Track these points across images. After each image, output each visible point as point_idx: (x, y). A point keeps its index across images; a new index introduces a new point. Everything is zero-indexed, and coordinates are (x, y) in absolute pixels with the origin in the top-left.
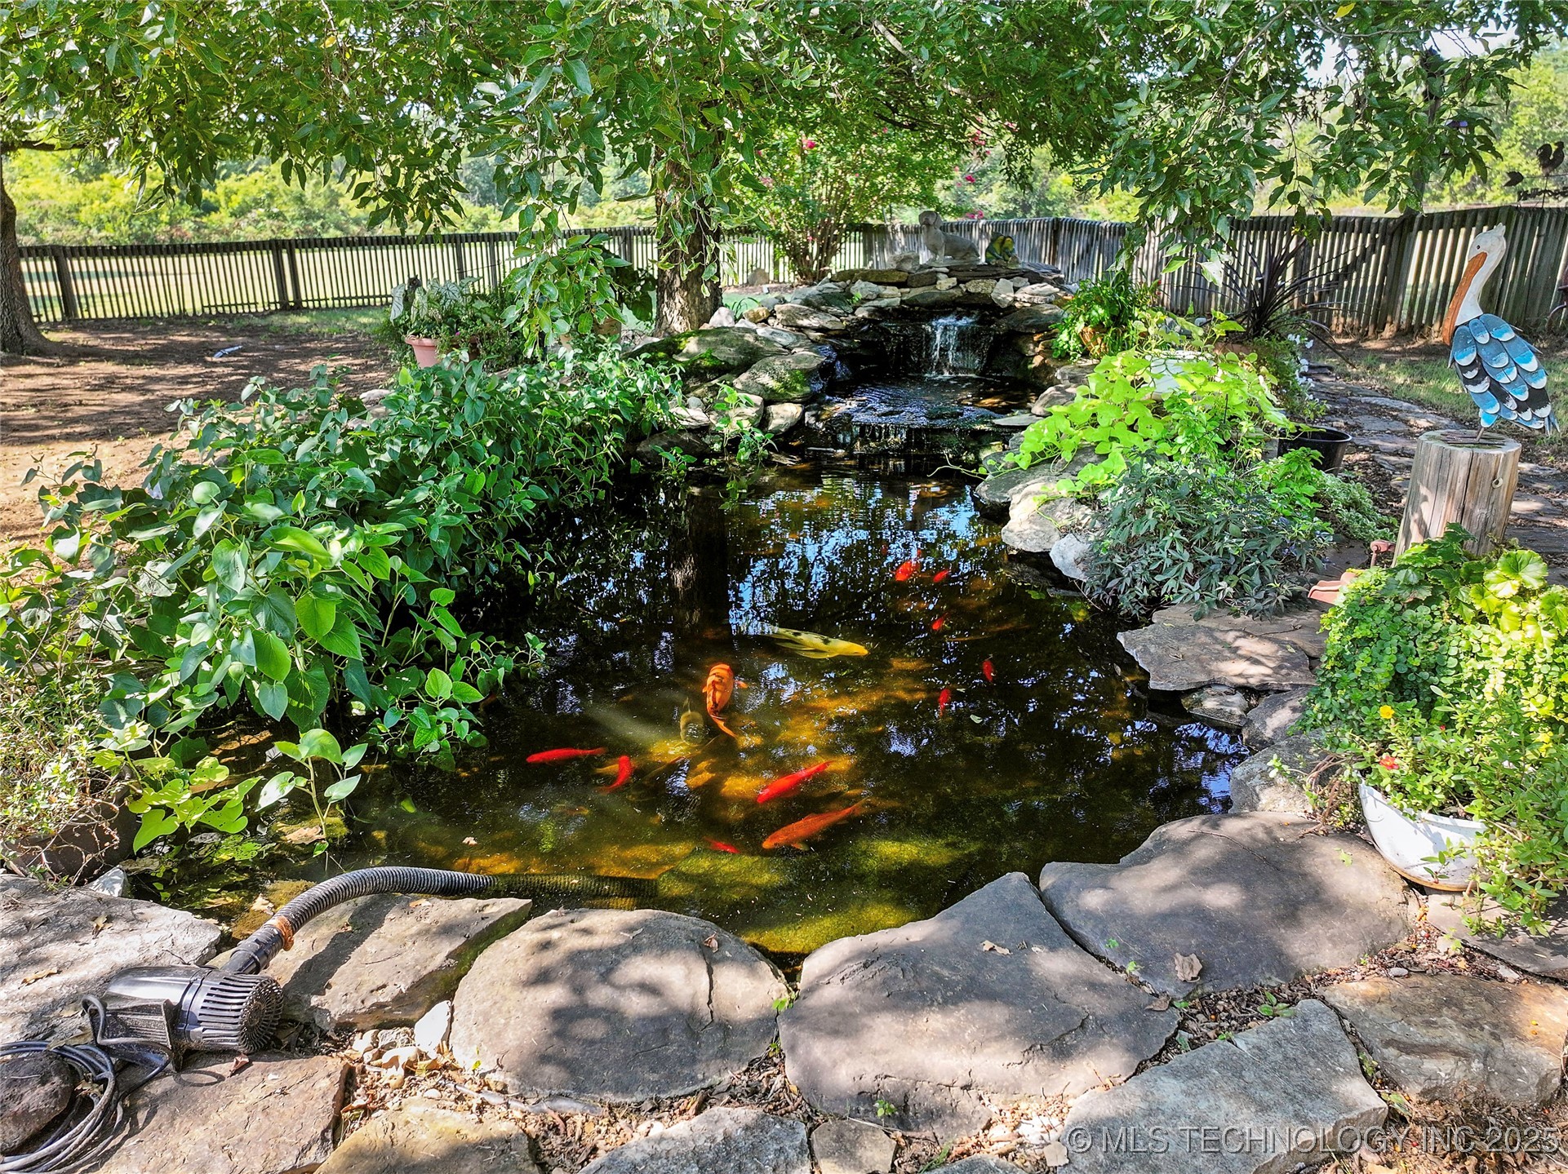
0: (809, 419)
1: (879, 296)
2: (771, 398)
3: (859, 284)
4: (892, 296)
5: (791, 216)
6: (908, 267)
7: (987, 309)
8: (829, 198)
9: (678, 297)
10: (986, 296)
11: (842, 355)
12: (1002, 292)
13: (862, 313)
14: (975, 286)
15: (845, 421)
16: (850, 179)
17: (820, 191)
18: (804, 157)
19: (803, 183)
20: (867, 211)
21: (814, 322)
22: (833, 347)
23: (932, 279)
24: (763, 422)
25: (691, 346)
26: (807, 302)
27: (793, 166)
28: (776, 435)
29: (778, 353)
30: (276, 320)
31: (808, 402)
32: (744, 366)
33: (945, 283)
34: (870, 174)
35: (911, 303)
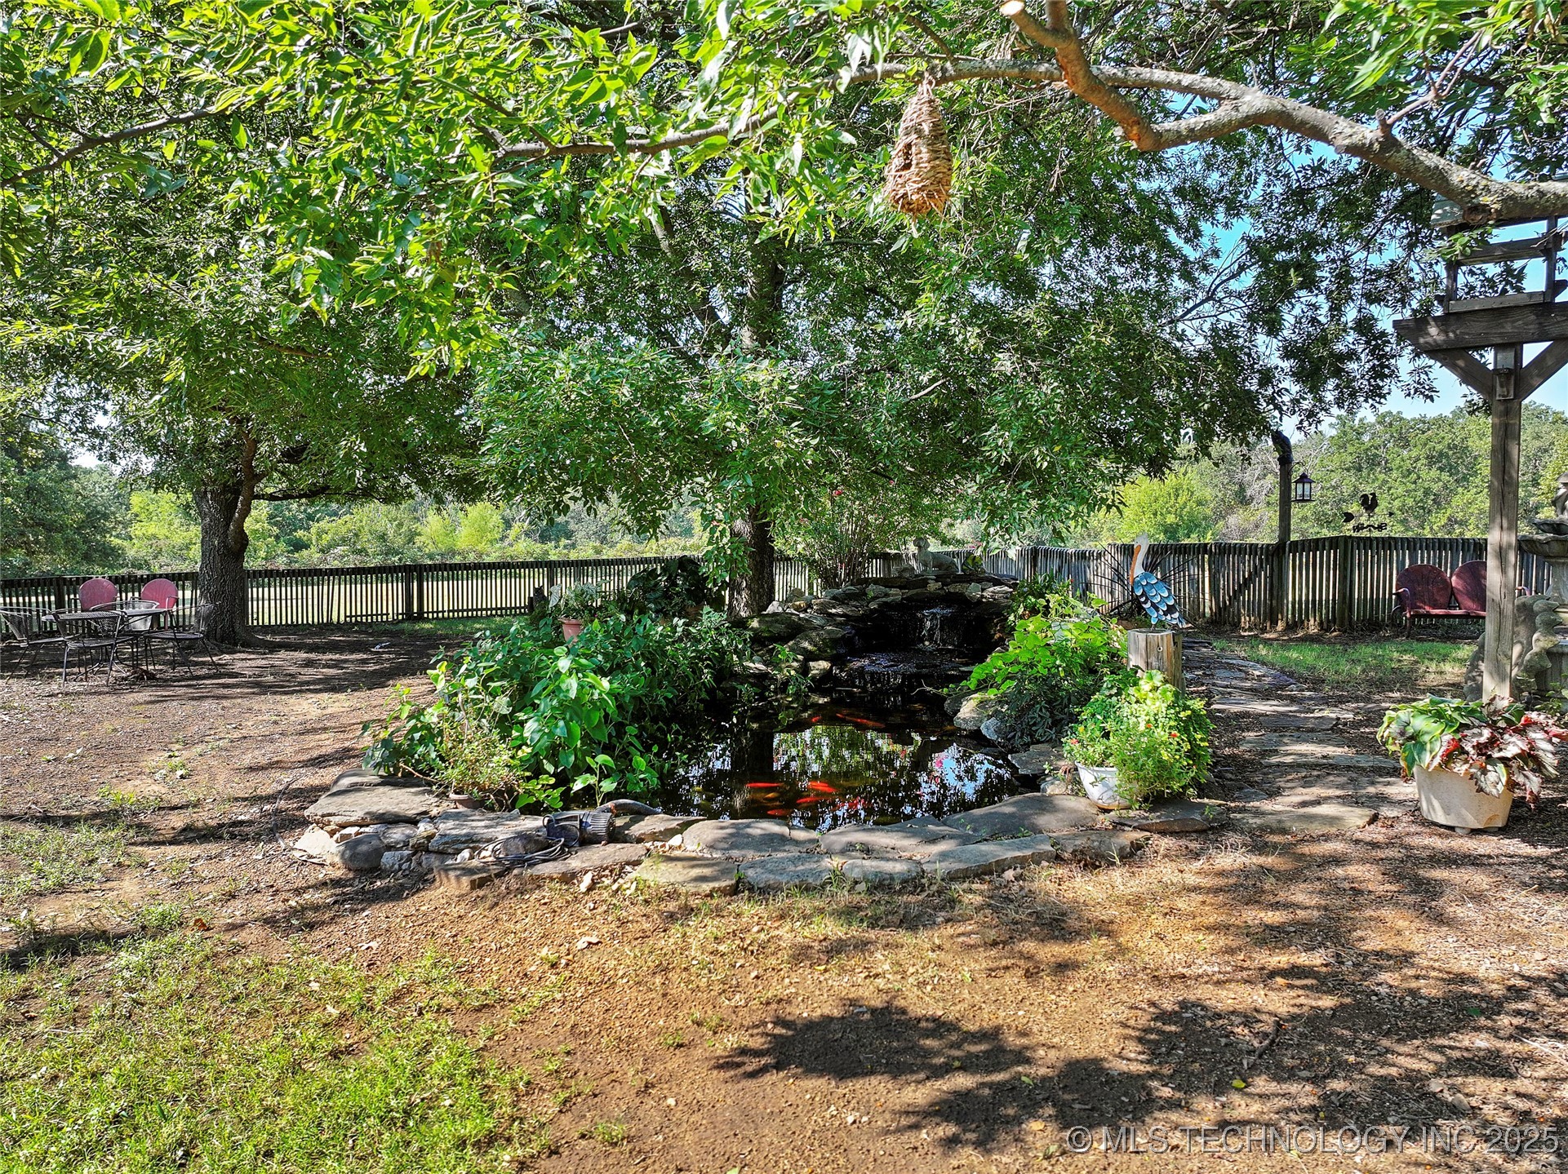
0: (835, 671)
1: (887, 595)
2: (810, 657)
3: (872, 587)
4: (896, 594)
5: (823, 547)
6: (907, 575)
7: (961, 601)
8: (854, 533)
9: (744, 594)
10: (962, 594)
11: (858, 631)
12: (974, 591)
13: (873, 606)
14: (952, 588)
15: (861, 671)
16: (871, 518)
17: (847, 527)
18: (833, 501)
19: (833, 522)
20: (885, 543)
21: (839, 611)
22: (853, 627)
23: (925, 582)
24: (804, 670)
25: (755, 624)
26: (834, 598)
27: (824, 508)
28: (813, 679)
29: (815, 629)
30: (406, 625)
31: (834, 660)
32: (791, 637)
33: (933, 586)
34: (886, 513)
35: (909, 599)
